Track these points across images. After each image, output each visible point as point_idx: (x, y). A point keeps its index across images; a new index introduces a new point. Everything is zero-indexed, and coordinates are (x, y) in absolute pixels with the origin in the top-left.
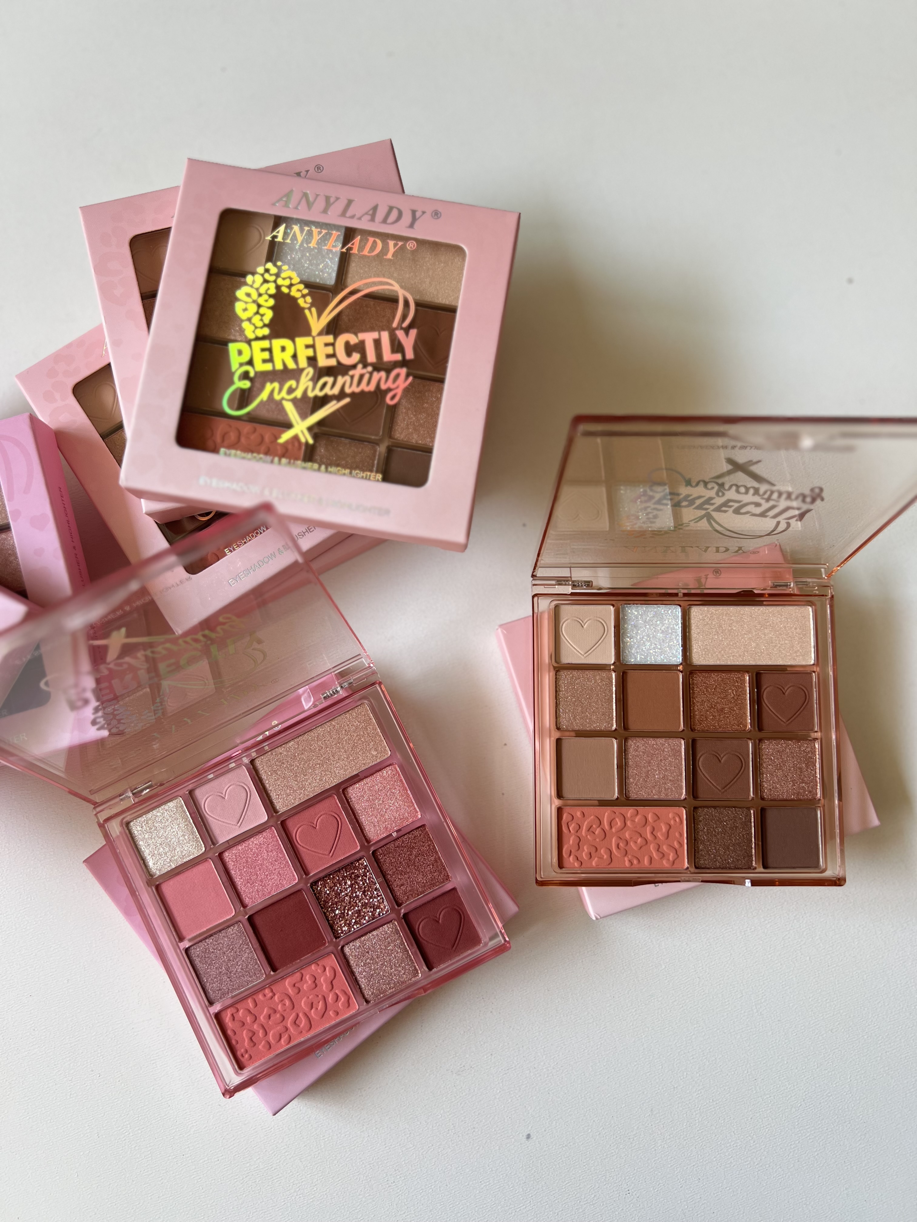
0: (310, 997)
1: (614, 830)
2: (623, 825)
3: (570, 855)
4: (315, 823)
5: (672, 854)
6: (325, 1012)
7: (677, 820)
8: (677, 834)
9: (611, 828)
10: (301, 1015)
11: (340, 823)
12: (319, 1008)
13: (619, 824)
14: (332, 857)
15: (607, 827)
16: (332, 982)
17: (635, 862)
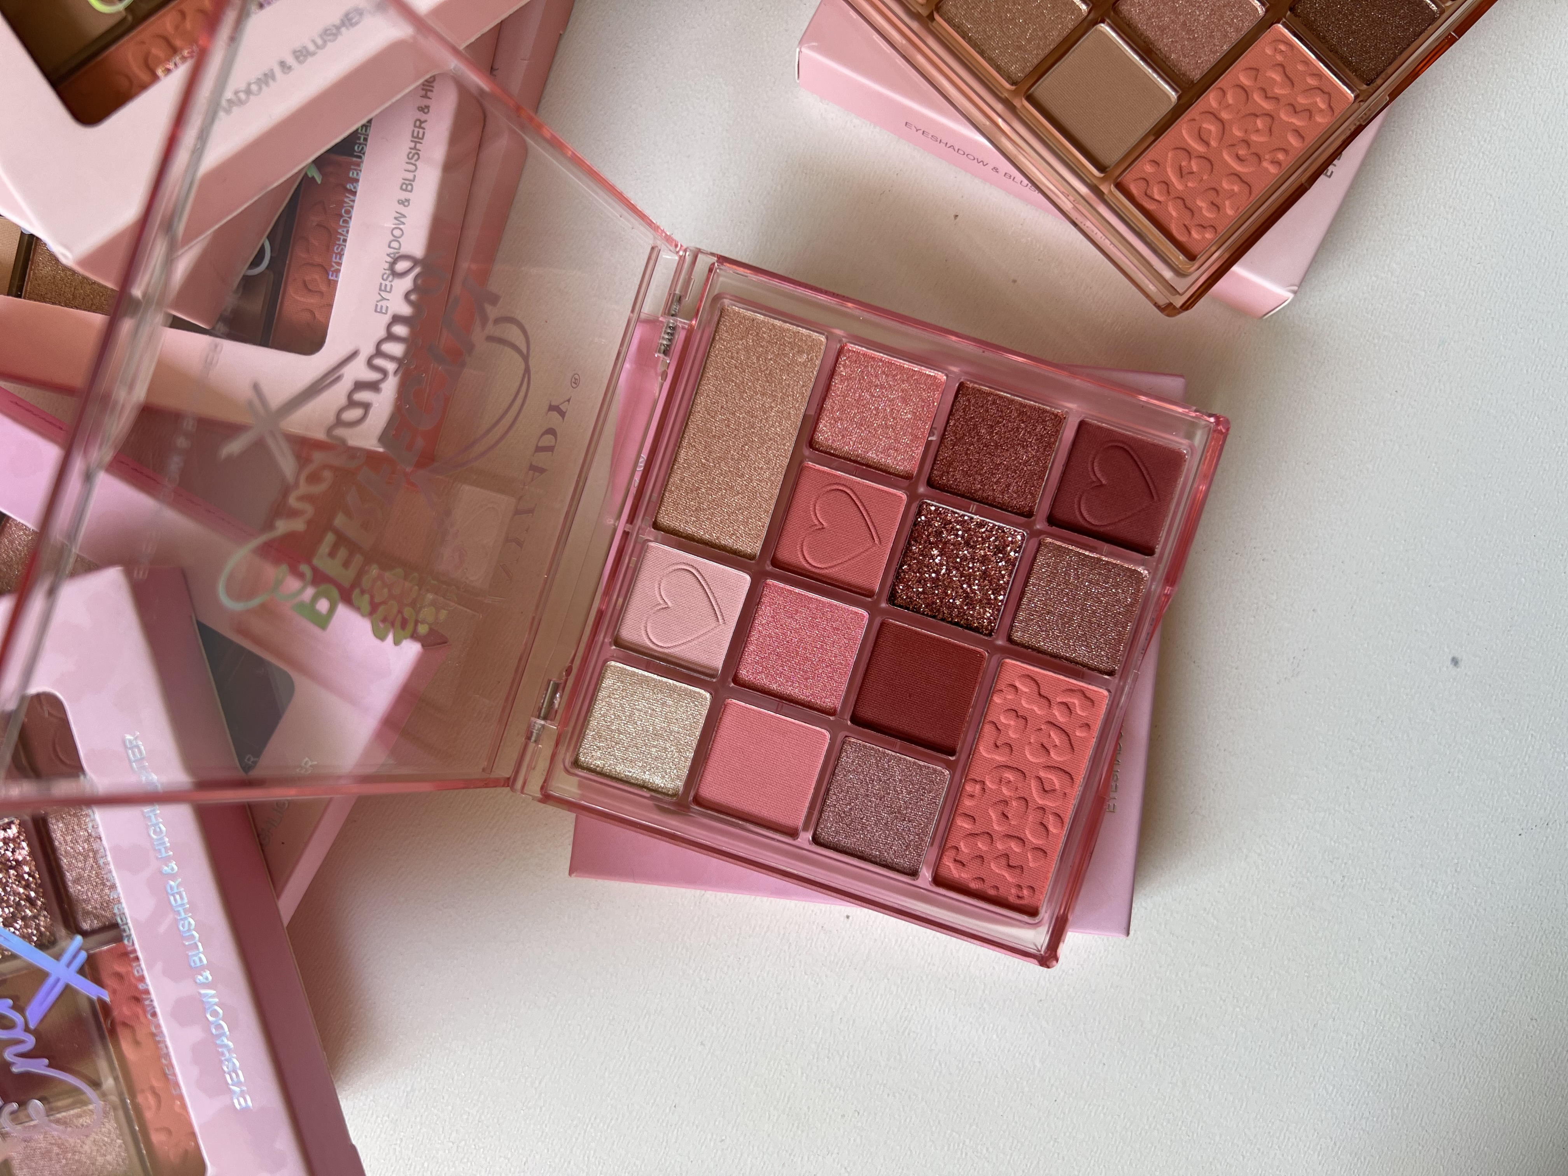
0: (1032, 741)
1: (1213, 143)
2: (1220, 125)
3: (1190, 233)
4: (817, 522)
5: (1318, 100)
6: (1070, 740)
7: (1282, 47)
8: (1300, 67)
9: (1207, 144)
10: (1042, 774)
11: (849, 491)
12: (1057, 743)
13: (1212, 128)
14: (880, 542)
15: (1199, 148)
16: (1040, 695)
17: (1281, 156)
